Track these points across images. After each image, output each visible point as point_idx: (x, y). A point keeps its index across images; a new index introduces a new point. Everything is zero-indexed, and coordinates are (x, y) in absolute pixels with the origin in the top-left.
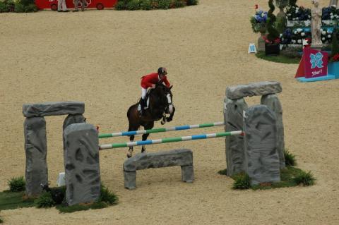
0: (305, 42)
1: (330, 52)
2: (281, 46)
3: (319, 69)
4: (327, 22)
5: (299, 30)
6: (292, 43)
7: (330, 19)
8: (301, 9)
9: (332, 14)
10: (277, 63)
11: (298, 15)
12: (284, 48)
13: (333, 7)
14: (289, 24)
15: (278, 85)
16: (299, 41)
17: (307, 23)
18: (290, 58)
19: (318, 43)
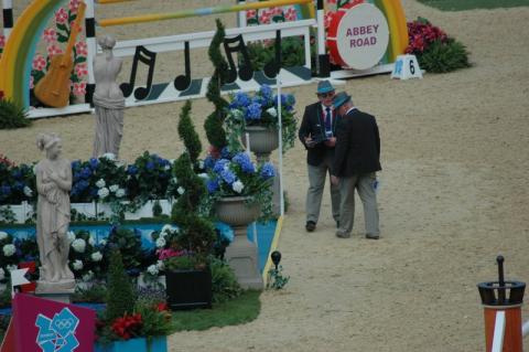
0: (18, 276)
7: (97, 198)
9: (101, 182)
13: (104, 160)
19: (61, 278)
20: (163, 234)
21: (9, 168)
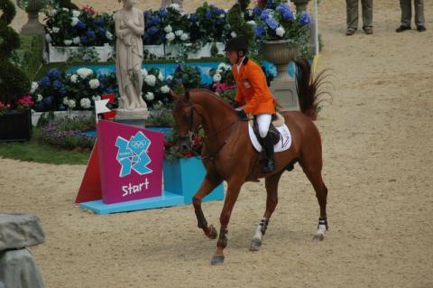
0: (101, 106)
1: (168, 133)
2: (35, 117)
3: (141, 179)
4: (157, 50)
5: (84, 72)
6: (66, 108)
7: (165, 41)
8: (85, 15)
9: (169, 28)
10: (26, 164)
11: (78, 31)
12: (42, 122)
13: (170, 10)
14: (55, 56)
15: (35, 223)
16: (85, 102)
17: (103, 52)
18: (61, 148)
19: (136, 107)
20: (219, 71)
21: (94, 16)
